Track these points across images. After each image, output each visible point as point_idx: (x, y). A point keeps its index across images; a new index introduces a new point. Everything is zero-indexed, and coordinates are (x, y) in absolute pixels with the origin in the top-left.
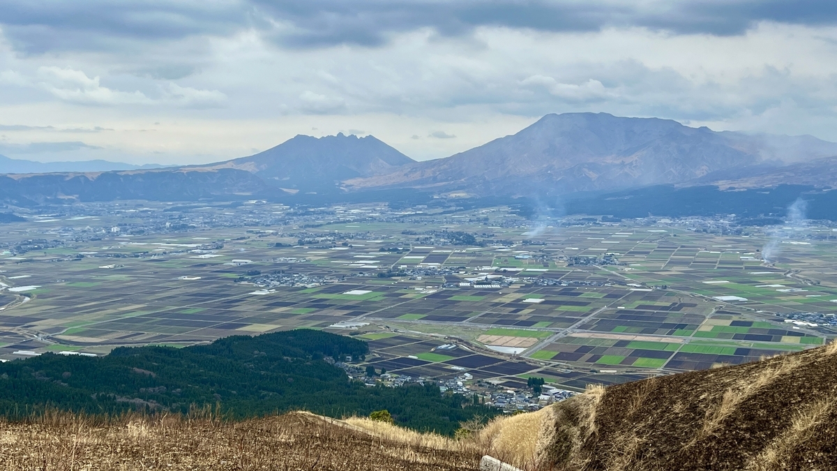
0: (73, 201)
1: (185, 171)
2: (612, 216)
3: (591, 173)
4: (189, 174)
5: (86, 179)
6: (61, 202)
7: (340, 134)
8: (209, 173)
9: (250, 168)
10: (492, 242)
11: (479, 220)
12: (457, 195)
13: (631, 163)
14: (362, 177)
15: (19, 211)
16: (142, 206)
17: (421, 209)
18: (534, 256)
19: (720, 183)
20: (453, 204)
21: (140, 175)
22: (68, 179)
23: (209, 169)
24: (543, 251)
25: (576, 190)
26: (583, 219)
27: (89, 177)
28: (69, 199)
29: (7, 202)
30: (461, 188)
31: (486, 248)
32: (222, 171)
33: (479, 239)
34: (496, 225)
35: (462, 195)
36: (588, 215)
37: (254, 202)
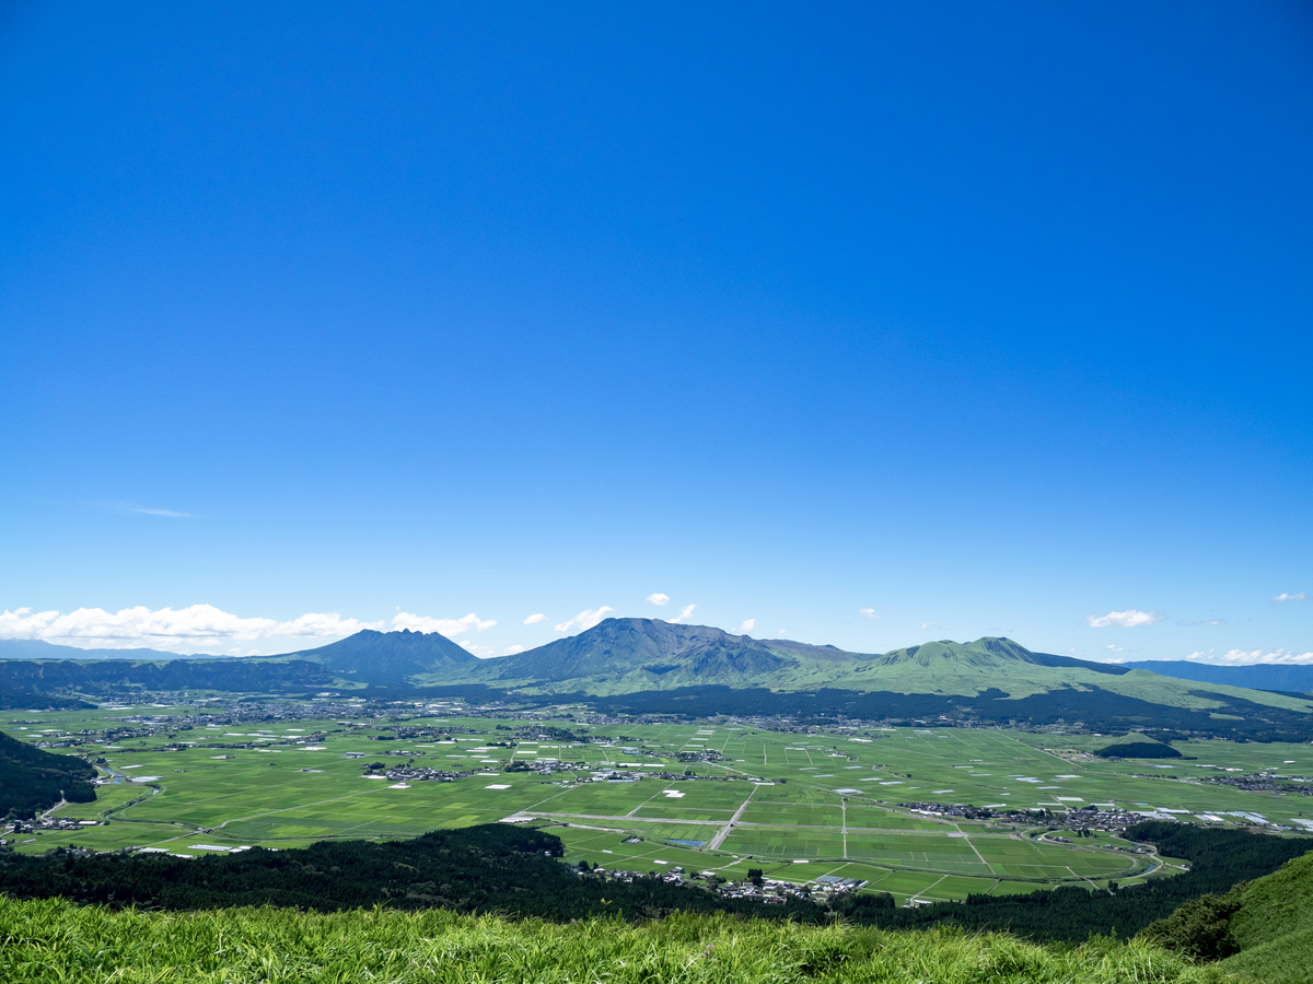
0: (138, 689)
1: (256, 662)
2: (685, 715)
4: (260, 664)
5: (154, 667)
6: (127, 689)
7: (406, 631)
8: (279, 664)
9: (315, 659)
12: (530, 692)
14: (428, 672)
15: (87, 698)
16: (212, 696)
17: (498, 705)
20: (528, 700)
21: (209, 664)
22: (133, 666)
23: (279, 660)
27: (158, 665)
28: (135, 687)
29: (70, 689)
32: (292, 663)
33: (576, 735)
36: (663, 713)
37: (327, 694)
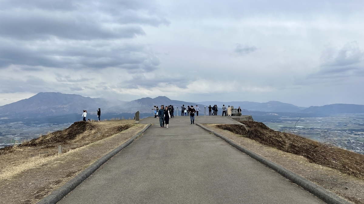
2: (56, 123)
3: (53, 110)
10: (8, 134)
11: (8, 127)
12: (4, 118)
13: (66, 107)
18: (21, 138)
19: (91, 112)
24: (26, 137)
25: (48, 116)
26: (46, 125)
30: (6, 116)
31: (5, 137)
33: (4, 134)
34: (14, 128)
35: (5, 118)
36: (49, 123)
